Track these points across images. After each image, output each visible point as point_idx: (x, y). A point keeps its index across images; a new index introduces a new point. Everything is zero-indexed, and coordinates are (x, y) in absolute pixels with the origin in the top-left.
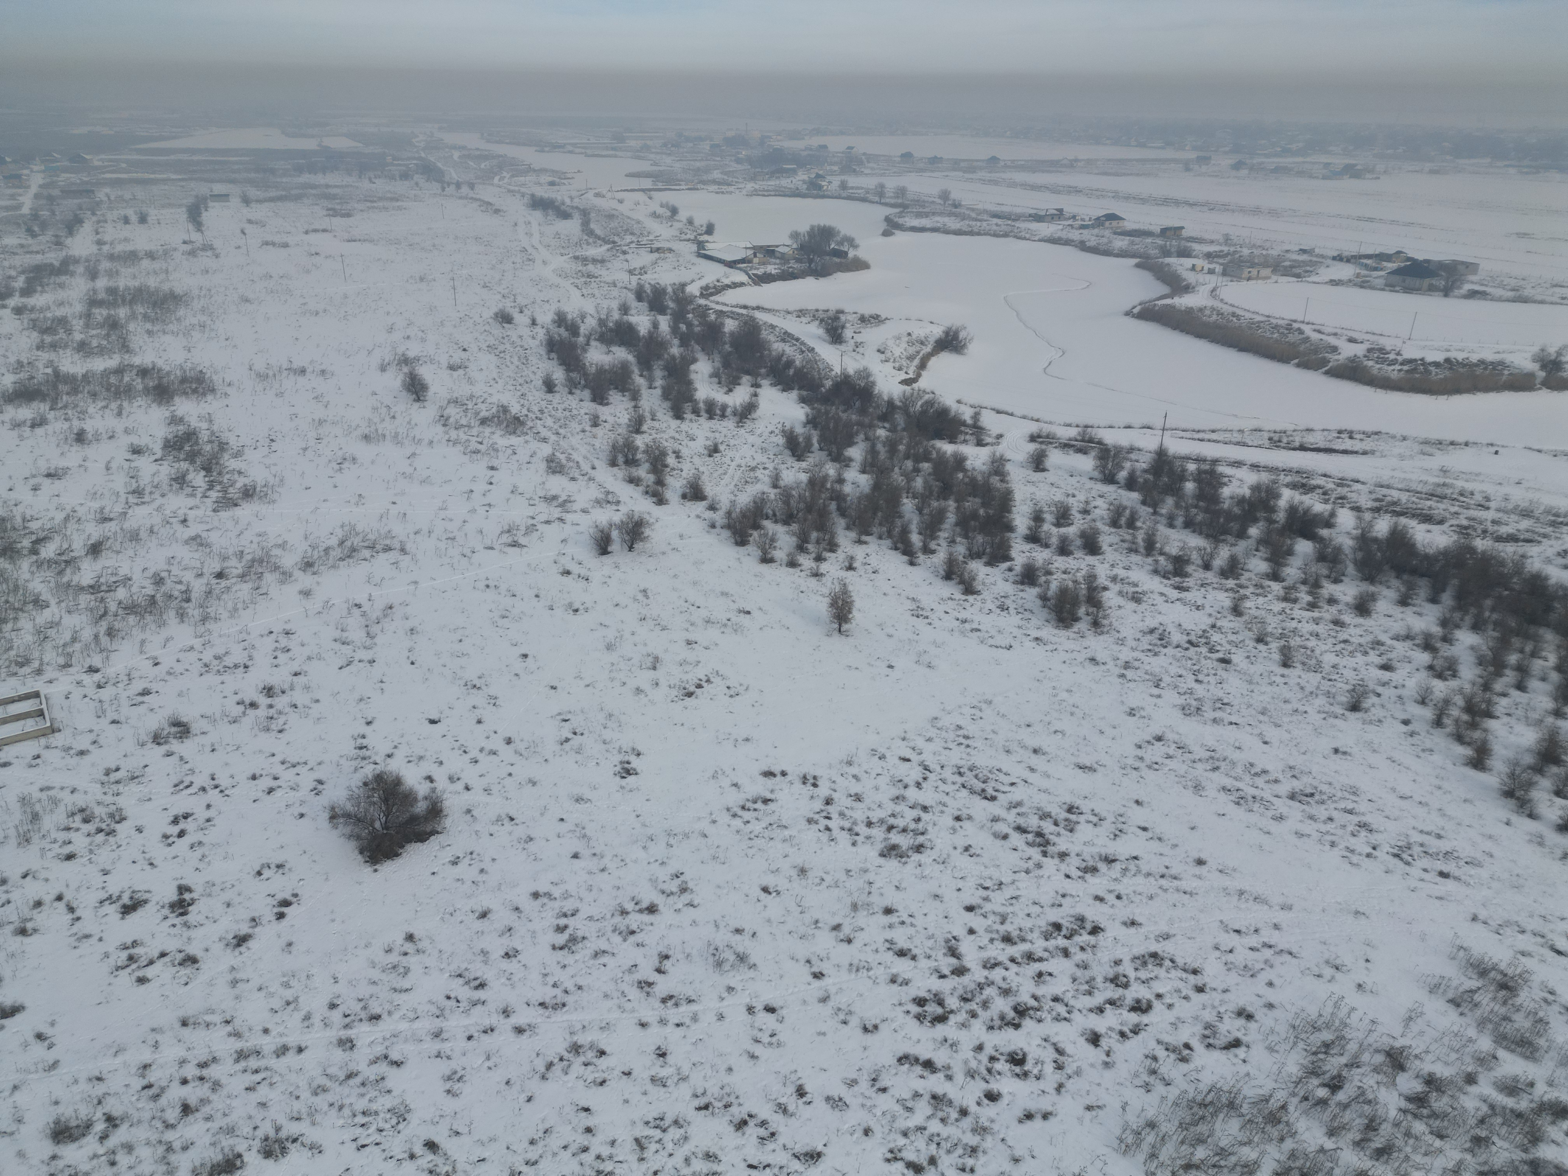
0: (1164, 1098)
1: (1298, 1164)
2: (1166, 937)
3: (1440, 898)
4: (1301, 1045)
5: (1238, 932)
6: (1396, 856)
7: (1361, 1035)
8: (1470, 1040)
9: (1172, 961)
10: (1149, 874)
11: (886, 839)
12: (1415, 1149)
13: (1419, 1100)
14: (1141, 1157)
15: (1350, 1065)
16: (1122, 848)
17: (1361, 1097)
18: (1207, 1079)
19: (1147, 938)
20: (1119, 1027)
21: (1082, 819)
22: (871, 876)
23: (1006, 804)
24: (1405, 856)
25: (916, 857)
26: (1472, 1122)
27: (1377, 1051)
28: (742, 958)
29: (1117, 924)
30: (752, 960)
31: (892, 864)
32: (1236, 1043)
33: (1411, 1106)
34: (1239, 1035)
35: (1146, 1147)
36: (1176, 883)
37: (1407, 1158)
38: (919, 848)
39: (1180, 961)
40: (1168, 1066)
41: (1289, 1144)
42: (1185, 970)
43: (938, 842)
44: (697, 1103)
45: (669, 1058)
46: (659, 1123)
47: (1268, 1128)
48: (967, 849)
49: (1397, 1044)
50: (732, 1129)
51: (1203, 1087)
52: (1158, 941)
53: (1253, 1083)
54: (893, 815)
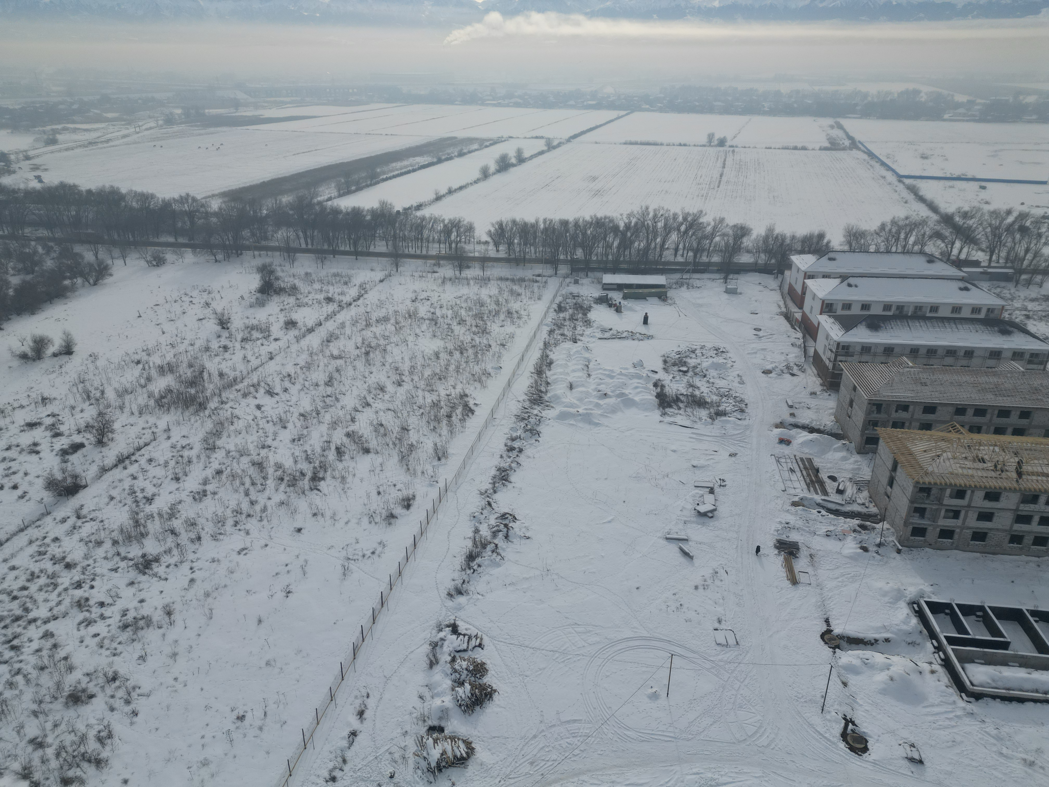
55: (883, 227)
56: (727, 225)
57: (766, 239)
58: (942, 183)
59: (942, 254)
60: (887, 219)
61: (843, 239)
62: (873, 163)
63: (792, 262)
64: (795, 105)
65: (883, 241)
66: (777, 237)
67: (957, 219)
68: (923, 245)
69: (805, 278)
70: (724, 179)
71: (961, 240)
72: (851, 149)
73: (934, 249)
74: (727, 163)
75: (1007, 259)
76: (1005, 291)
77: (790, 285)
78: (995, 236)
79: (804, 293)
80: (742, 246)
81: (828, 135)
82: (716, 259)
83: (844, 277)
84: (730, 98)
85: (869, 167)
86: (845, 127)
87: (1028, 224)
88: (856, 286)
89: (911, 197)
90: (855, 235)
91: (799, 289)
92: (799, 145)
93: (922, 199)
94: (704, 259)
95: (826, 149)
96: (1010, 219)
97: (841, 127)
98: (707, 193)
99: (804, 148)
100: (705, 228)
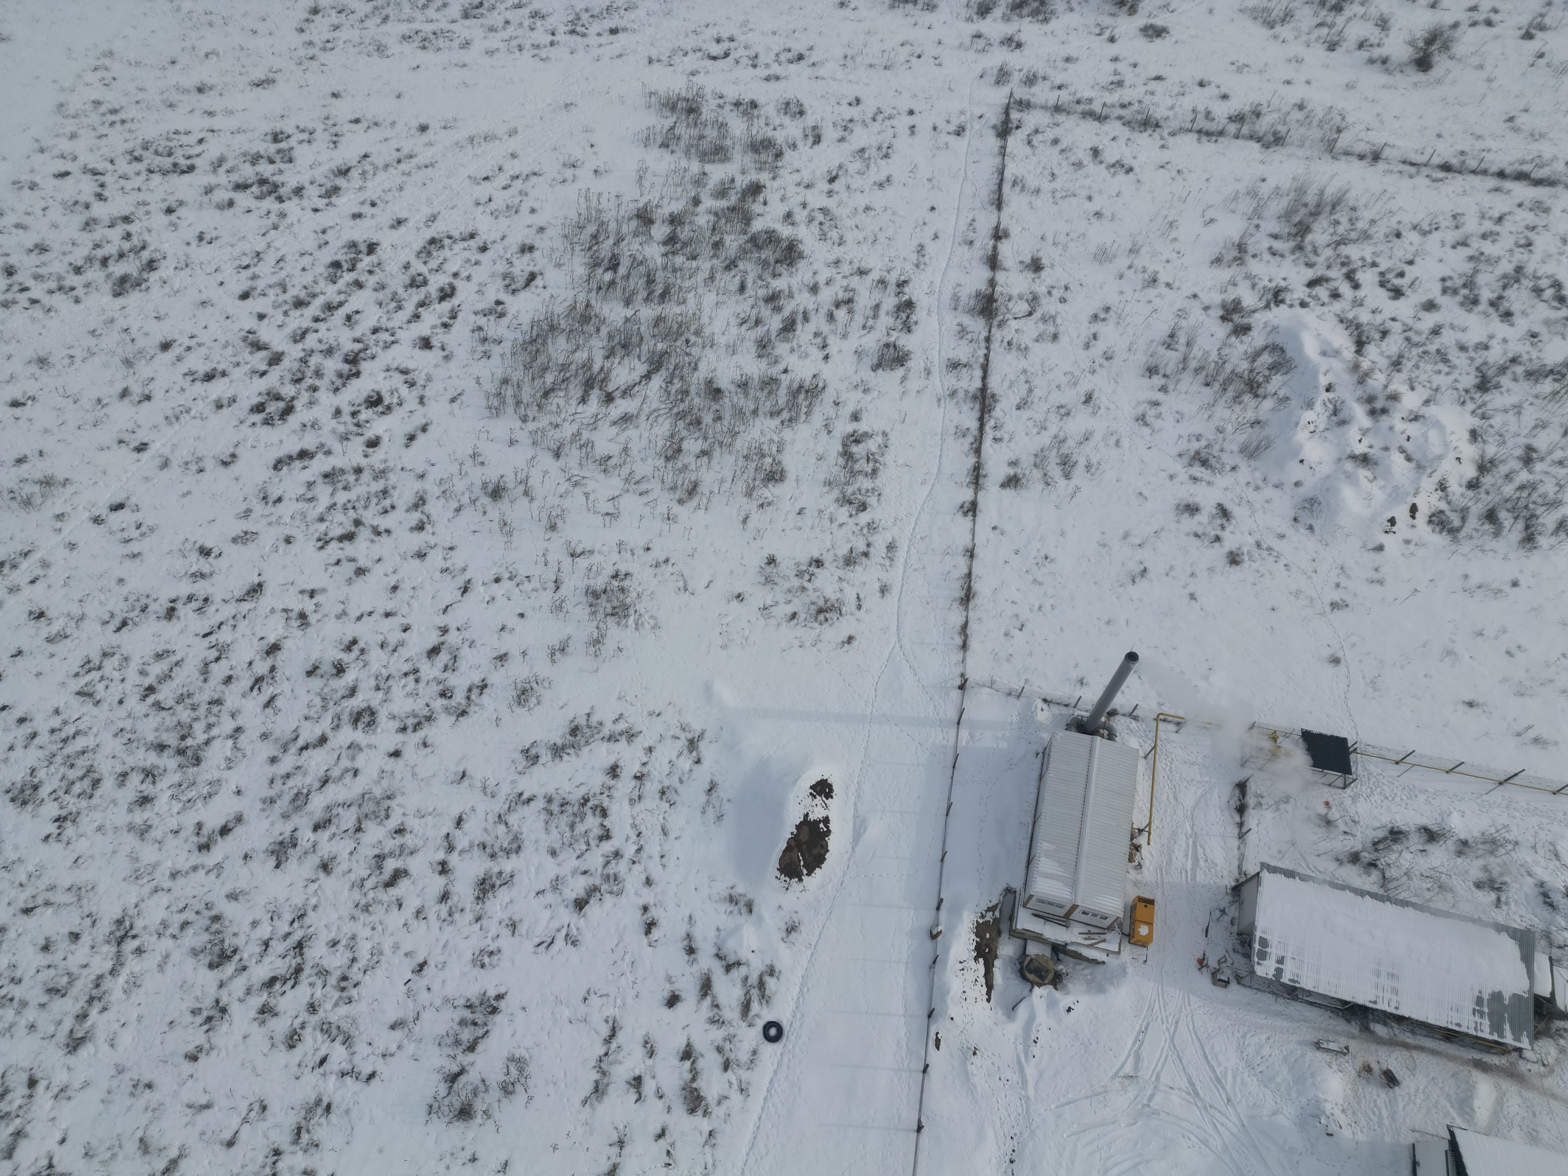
0: (502, 355)
1: (616, 341)
2: (433, 218)
3: (620, 56)
4: (577, 248)
5: (486, 178)
6: (573, 32)
7: (614, 213)
8: (685, 170)
9: (450, 237)
10: (386, 167)
11: (108, 276)
12: (682, 278)
13: (671, 240)
14: (510, 410)
15: (617, 243)
16: (348, 153)
17: (636, 262)
18: (525, 319)
19: (418, 229)
20: (439, 322)
21: (293, 142)
22: (121, 323)
23: (208, 168)
24: (579, 29)
25: (154, 277)
26: (708, 234)
27: (630, 219)
28: (47, 482)
29: (387, 231)
30: (60, 476)
31: (134, 298)
32: (532, 277)
33: (668, 248)
34: (531, 268)
35: (510, 401)
36: (414, 161)
37: (680, 288)
38: (151, 266)
39: (456, 234)
40: (494, 328)
41: (604, 331)
42: (464, 240)
43: (166, 247)
44: (112, 627)
45: (49, 614)
46: (87, 666)
47: (585, 328)
48: (201, 238)
49: (641, 205)
50: (164, 622)
51: (526, 327)
52: (428, 227)
53: (559, 300)
54: (97, 246)
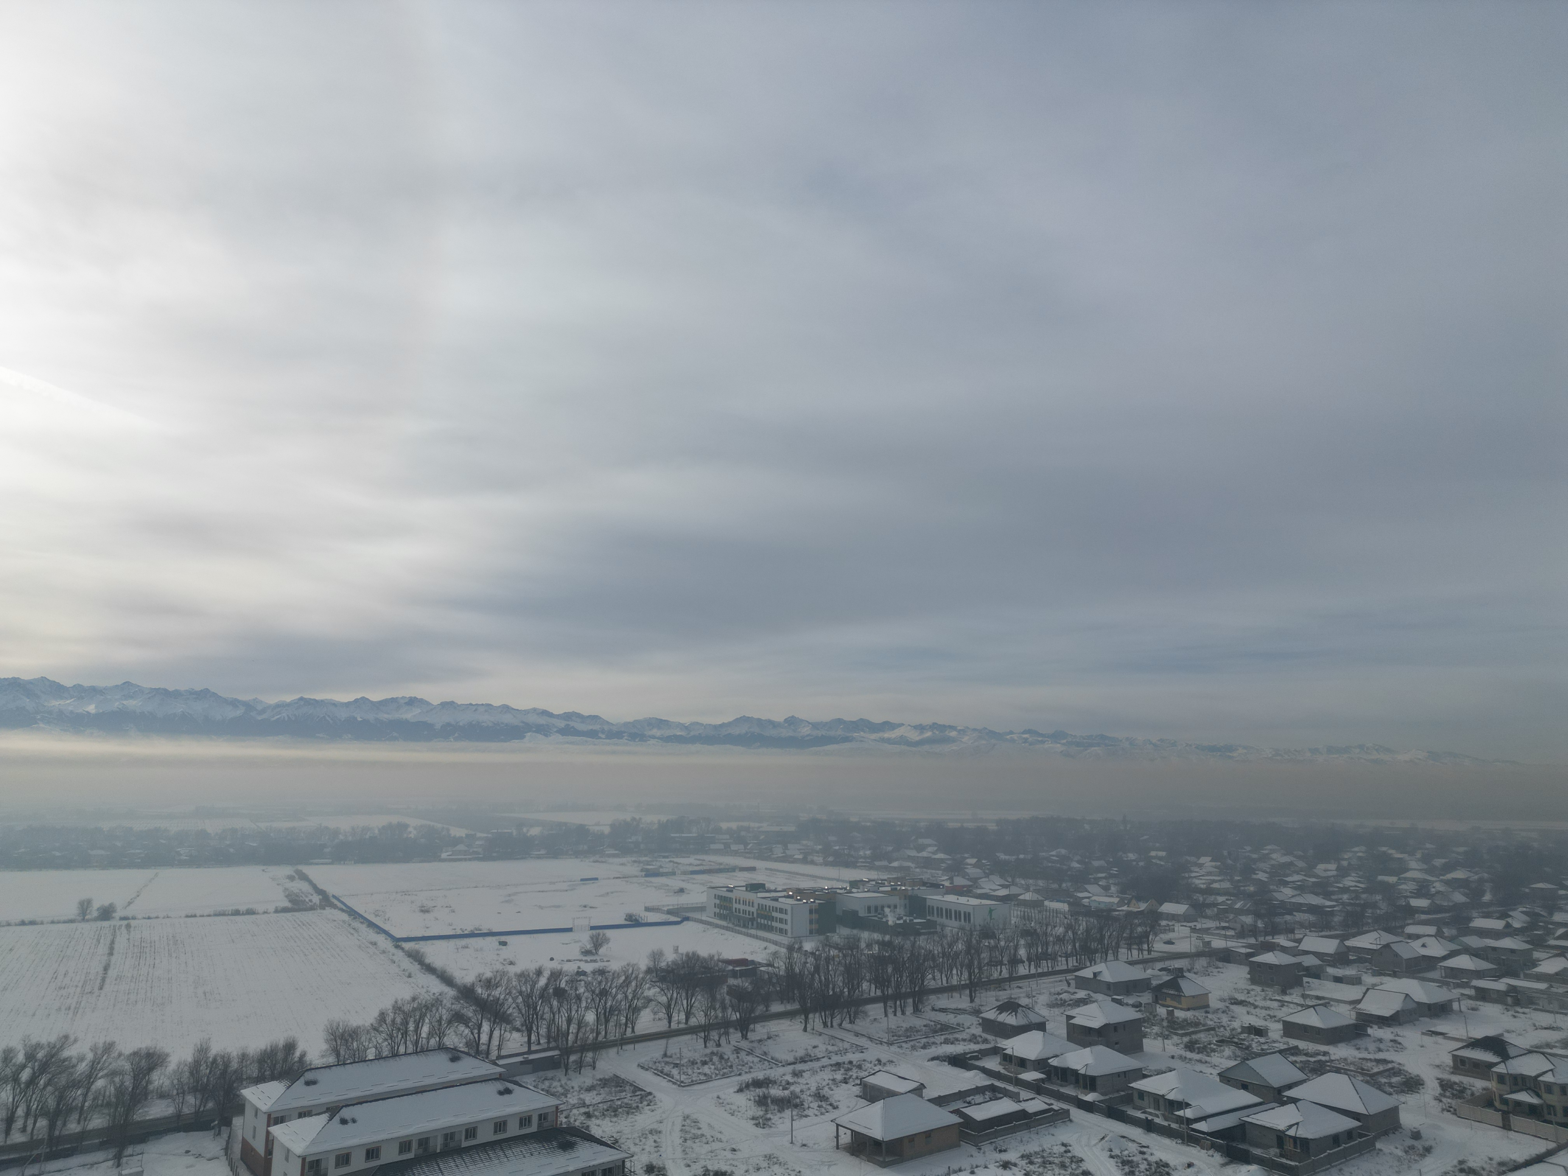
55: (382, 1017)
56: (120, 1055)
57: (195, 1067)
58: (452, 943)
59: (467, 1044)
60: (387, 1004)
61: (324, 1046)
62: (356, 924)
63: (245, 1099)
64: (232, 850)
65: (386, 1040)
66: (215, 1061)
67: (479, 991)
68: (442, 1035)
69: (269, 1126)
70: (112, 973)
71: (489, 1020)
72: (323, 908)
73: (456, 1040)
74: (116, 946)
75: (549, 1037)
76: (555, 1084)
77: (245, 1142)
78: (529, 1006)
79: (269, 1152)
80: (151, 1087)
81: (286, 889)
82: (97, 1122)
83: (332, 1110)
84: (119, 844)
85: (352, 931)
86: (311, 877)
87: (563, 985)
88: (354, 1121)
89: (415, 968)
90: (342, 1036)
91: (259, 1146)
92: (243, 908)
93: (429, 969)
94: (73, 1127)
95: (285, 910)
96: (542, 982)
97: (304, 877)
98: (79, 1003)
99: (250, 912)
100: (74, 1066)
